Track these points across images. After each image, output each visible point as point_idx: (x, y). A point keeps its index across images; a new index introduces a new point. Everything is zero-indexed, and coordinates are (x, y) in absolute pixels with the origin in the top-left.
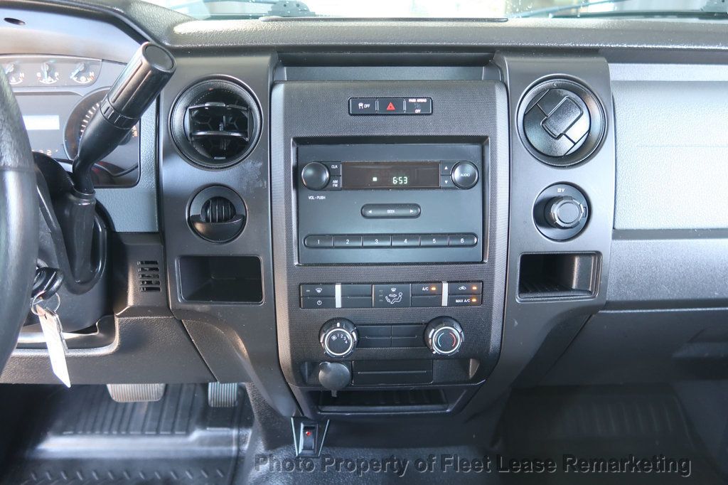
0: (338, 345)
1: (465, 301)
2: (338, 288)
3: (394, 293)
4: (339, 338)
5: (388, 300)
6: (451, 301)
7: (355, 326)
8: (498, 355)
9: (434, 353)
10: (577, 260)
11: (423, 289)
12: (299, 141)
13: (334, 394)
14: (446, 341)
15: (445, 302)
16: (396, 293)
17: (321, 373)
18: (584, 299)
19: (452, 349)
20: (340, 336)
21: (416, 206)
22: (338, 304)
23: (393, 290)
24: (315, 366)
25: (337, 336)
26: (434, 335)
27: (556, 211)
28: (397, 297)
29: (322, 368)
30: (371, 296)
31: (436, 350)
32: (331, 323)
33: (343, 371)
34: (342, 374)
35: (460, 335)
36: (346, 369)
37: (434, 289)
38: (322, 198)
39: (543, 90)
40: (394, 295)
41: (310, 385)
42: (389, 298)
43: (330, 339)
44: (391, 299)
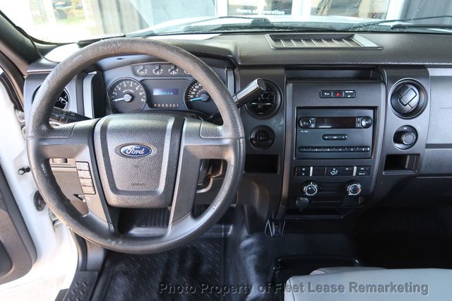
0: (311, 191)
2: (312, 168)
5: (332, 174)
6: (357, 174)
7: (317, 183)
10: (408, 157)
11: (346, 169)
12: (298, 108)
14: (355, 190)
15: (354, 174)
17: (297, 202)
18: (411, 173)
19: (357, 193)
21: (345, 135)
22: (311, 175)
23: (334, 169)
24: (296, 199)
25: (311, 188)
26: (350, 188)
27: (404, 138)
29: (298, 199)
30: (325, 172)
31: (350, 194)
32: (307, 183)
35: (360, 187)
36: (307, 200)
37: (350, 169)
38: (307, 131)
39: (400, 85)
40: (334, 172)
43: (308, 189)
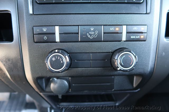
0: (56, 64)
1: (137, 37)
2: (57, 29)
3: (93, 31)
4: (57, 60)
5: (89, 36)
6: (128, 38)
7: (68, 53)
8: (152, 73)
9: (119, 69)
11: (111, 29)
13: (60, 97)
14: (127, 61)
15: (124, 38)
16: (94, 31)
17: (52, 85)
19: (130, 67)
20: (57, 58)
23: (92, 29)
24: (48, 81)
25: (55, 58)
28: (94, 34)
29: (52, 82)
30: (78, 33)
31: (120, 68)
33: (64, 84)
34: (63, 85)
35: (135, 57)
36: (66, 83)
37: (117, 29)
41: (47, 92)
42: (90, 34)
43: (51, 61)
44: (91, 35)
